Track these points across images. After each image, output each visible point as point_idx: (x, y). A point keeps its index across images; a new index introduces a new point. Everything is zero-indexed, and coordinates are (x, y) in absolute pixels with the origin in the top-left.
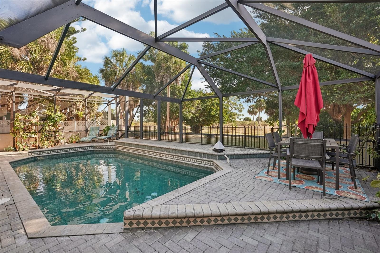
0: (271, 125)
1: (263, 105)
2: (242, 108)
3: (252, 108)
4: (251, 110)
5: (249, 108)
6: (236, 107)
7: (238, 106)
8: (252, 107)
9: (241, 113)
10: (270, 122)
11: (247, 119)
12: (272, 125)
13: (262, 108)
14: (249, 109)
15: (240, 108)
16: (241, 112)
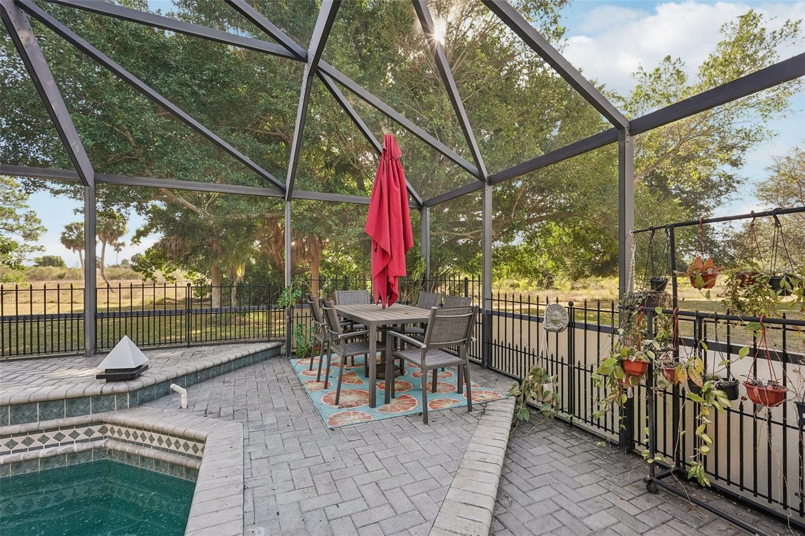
0: (147, 276)
1: (115, 228)
2: (38, 229)
3: (75, 230)
4: (73, 237)
5: (65, 230)
6: (11, 221)
7: (22, 222)
8: (76, 228)
9: (32, 243)
10: (145, 271)
11: (50, 261)
12: (150, 277)
13: (111, 234)
14: (64, 233)
15: (29, 227)
16: (36, 240)
